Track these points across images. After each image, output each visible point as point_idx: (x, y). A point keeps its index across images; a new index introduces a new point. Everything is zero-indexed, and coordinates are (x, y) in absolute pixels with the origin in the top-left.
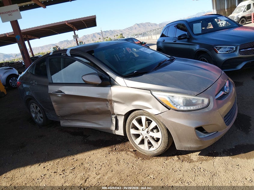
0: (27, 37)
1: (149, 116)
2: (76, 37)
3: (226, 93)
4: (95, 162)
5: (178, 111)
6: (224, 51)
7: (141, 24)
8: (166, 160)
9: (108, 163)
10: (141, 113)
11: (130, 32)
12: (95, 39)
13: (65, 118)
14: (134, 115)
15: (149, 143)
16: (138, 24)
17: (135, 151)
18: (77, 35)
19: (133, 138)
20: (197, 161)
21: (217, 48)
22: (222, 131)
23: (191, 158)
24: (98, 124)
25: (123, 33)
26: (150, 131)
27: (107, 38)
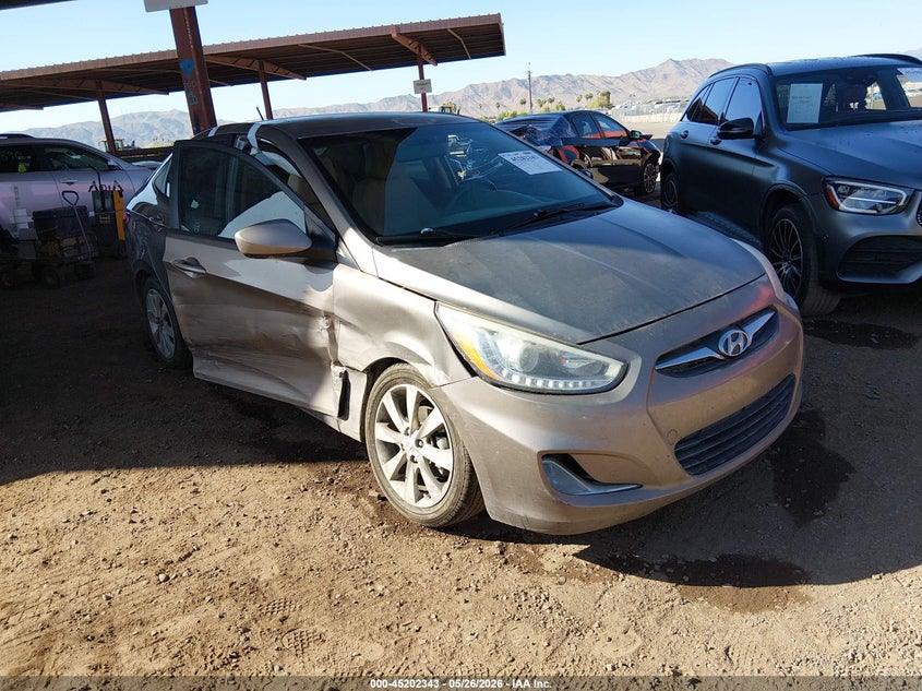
0: (262, 67)
1: (426, 390)
2: (423, 85)
3: (725, 356)
4: (250, 507)
5: (499, 386)
6: (863, 205)
7: (691, 61)
8: (459, 548)
9: (282, 520)
10: (406, 375)
11: (643, 87)
12: (505, 101)
13: (205, 352)
14: (389, 378)
15: (420, 480)
16: (677, 62)
17: (384, 499)
18: (429, 82)
19: (381, 455)
20: (554, 575)
21: (836, 186)
22: (662, 488)
23: (542, 560)
24: (294, 389)
25: (615, 92)
26: (425, 440)
27: (551, 101)
